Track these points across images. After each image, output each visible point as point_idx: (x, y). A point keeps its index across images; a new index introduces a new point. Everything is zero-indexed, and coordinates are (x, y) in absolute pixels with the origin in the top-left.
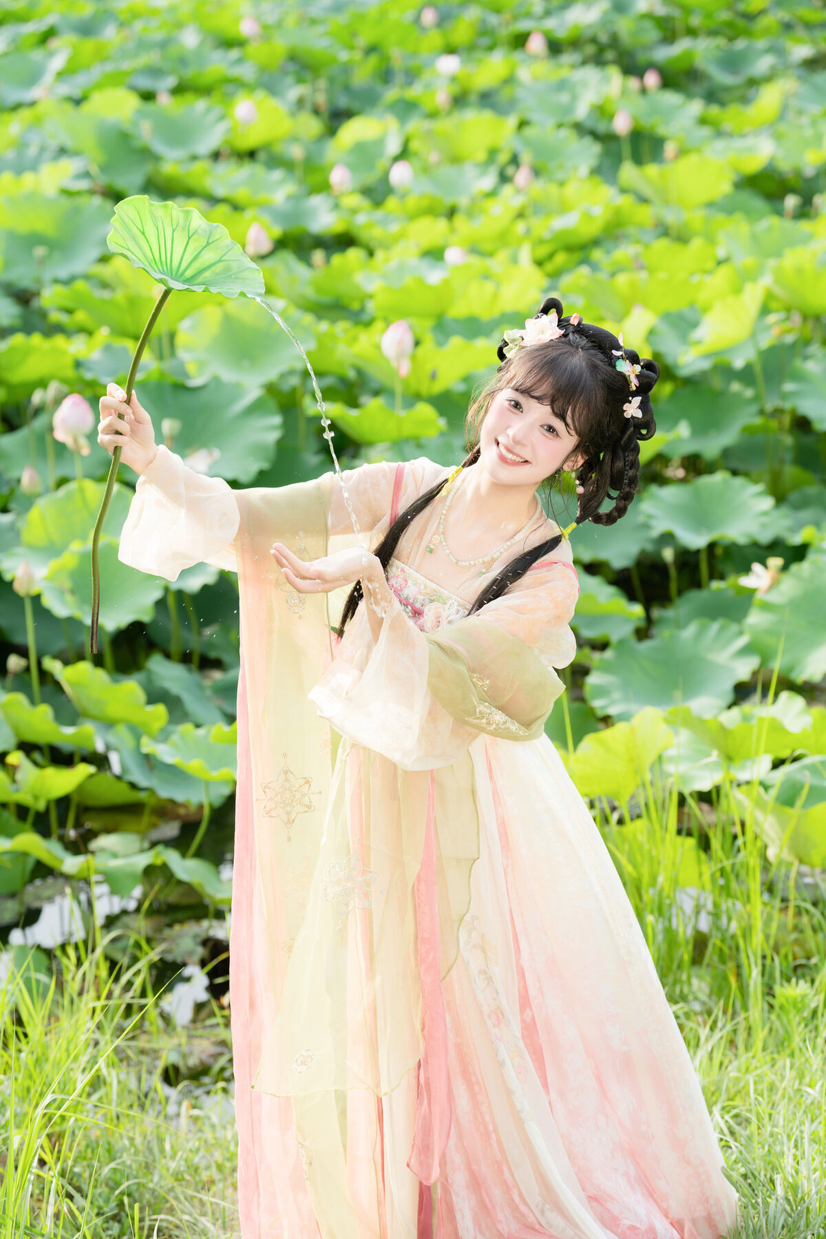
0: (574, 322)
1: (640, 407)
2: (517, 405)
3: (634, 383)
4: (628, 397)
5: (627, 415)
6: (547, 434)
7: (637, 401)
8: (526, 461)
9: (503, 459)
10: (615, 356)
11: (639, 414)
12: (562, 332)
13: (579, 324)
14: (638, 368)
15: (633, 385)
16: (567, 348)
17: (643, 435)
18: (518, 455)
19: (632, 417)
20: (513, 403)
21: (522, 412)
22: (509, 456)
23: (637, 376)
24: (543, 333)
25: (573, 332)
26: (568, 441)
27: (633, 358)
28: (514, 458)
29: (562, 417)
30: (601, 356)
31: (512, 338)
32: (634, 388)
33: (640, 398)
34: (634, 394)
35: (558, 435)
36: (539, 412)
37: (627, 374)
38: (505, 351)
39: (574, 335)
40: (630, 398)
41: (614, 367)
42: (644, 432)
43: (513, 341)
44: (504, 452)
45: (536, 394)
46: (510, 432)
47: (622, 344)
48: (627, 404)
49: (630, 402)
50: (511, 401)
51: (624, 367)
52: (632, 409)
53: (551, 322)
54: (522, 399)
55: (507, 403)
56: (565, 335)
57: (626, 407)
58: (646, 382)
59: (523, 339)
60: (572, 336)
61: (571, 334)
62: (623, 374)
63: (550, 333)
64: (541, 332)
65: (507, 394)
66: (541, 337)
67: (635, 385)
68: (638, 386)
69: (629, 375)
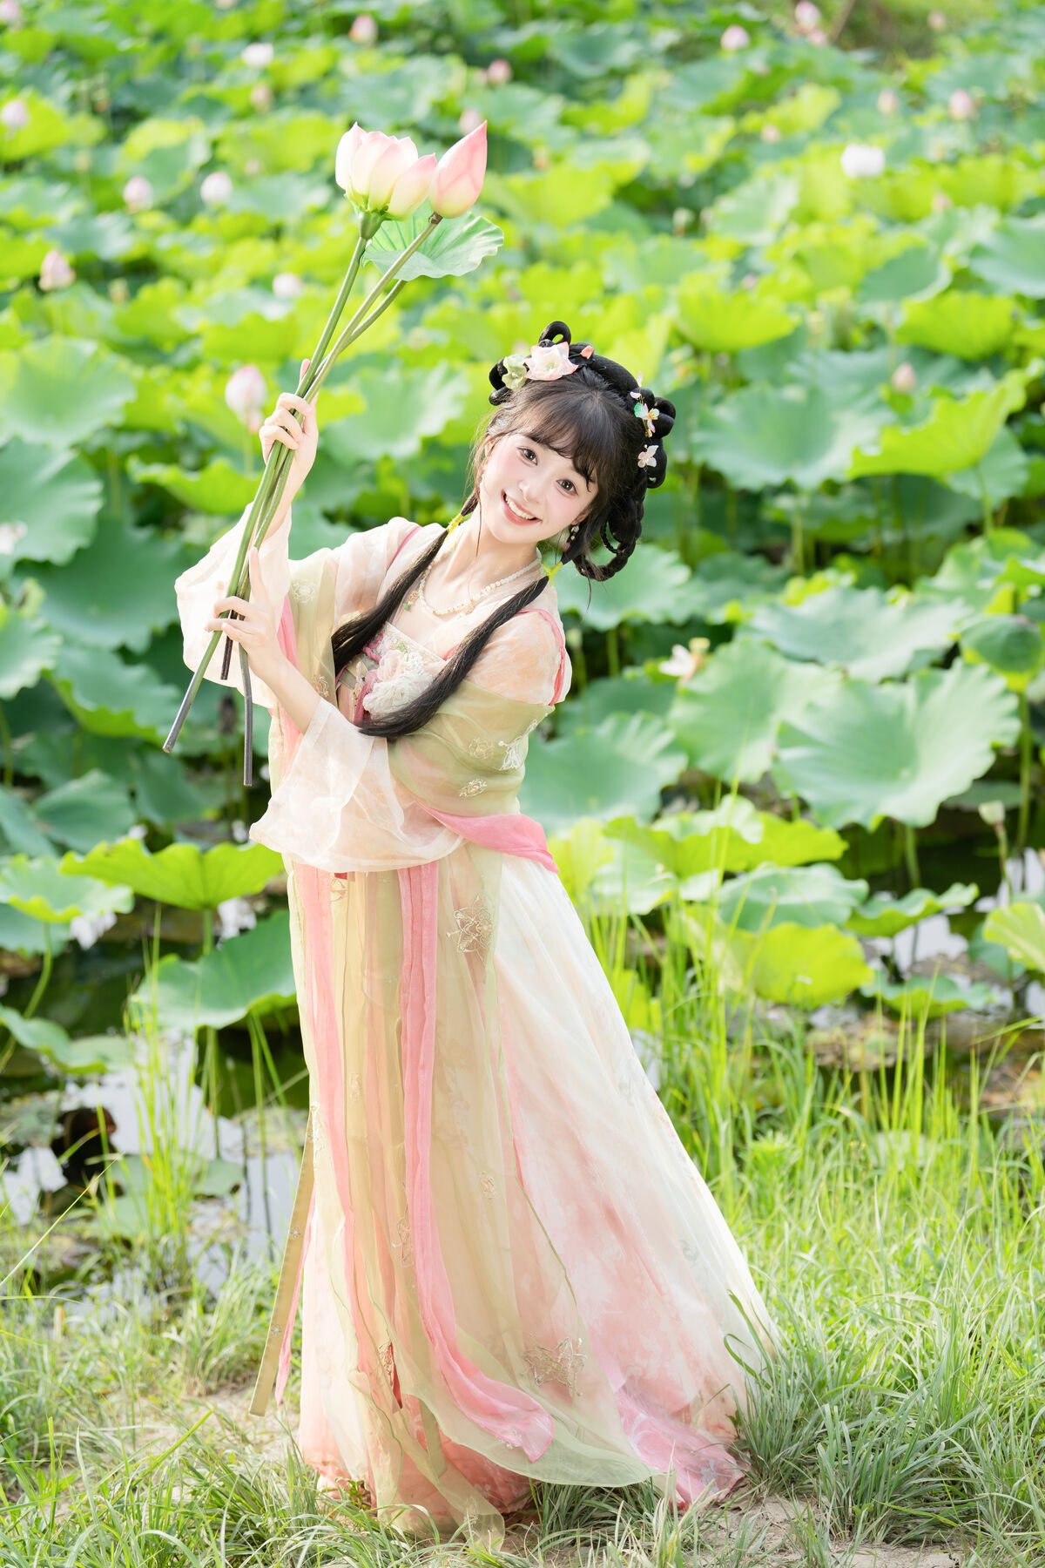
0: (587, 354)
2: (530, 455)
3: (651, 429)
4: (644, 445)
5: (641, 464)
6: (562, 490)
7: (653, 449)
8: (535, 519)
9: (510, 515)
10: (633, 399)
11: (654, 463)
12: (576, 367)
13: (592, 357)
14: (655, 413)
15: (650, 432)
17: (654, 484)
18: (529, 513)
19: (646, 466)
20: (525, 452)
21: (537, 464)
22: (520, 513)
23: (654, 422)
24: (553, 368)
25: (587, 368)
26: (585, 494)
27: (649, 400)
28: (522, 514)
29: (583, 471)
30: (620, 400)
31: (514, 365)
32: (650, 435)
33: (657, 447)
34: (651, 442)
35: (575, 490)
36: (558, 465)
37: (645, 419)
38: (505, 379)
40: (646, 446)
41: (633, 412)
42: (656, 481)
43: (517, 369)
44: (512, 508)
45: (557, 444)
47: (640, 385)
48: (642, 453)
49: (645, 450)
50: (523, 450)
51: (642, 412)
52: (647, 458)
53: (560, 352)
54: (536, 447)
55: (518, 452)
56: (578, 370)
57: (642, 456)
58: (663, 428)
59: (528, 370)
60: (587, 372)
61: (584, 369)
62: (640, 420)
63: (561, 366)
64: (551, 365)
65: (517, 440)
66: (551, 371)
67: (652, 432)
68: (654, 432)
69: (647, 421)
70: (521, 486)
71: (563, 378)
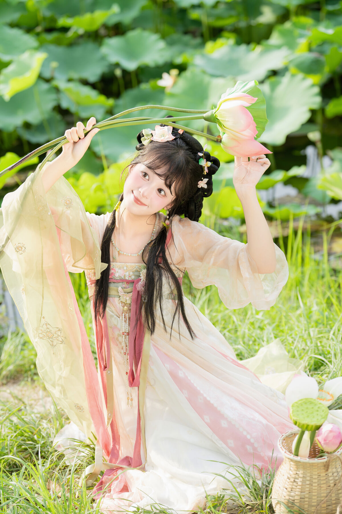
0: (181, 132)
1: (206, 184)
2: (146, 175)
3: (206, 171)
5: (200, 186)
7: (206, 180)
10: (200, 156)
11: (205, 186)
12: (174, 137)
13: (183, 133)
14: (209, 164)
15: (205, 172)
17: (205, 195)
19: (202, 188)
21: (148, 180)
24: (163, 136)
25: (180, 138)
26: (170, 197)
27: (208, 157)
29: (169, 187)
30: (192, 155)
31: (147, 134)
32: (205, 174)
33: (208, 179)
34: (205, 177)
35: (165, 194)
38: (142, 139)
39: (180, 140)
40: (203, 178)
41: (198, 162)
42: (206, 193)
43: (147, 135)
46: (141, 190)
47: (204, 150)
48: (201, 181)
49: (202, 180)
50: (143, 172)
51: (203, 162)
52: (203, 184)
53: (168, 130)
56: (175, 139)
57: (200, 182)
58: (212, 171)
59: (152, 136)
60: (179, 141)
61: (178, 139)
62: (201, 166)
63: (167, 137)
64: (163, 135)
65: (141, 167)
66: (163, 138)
67: (206, 172)
68: (207, 172)
69: (204, 167)
70: (140, 190)
71: (168, 142)
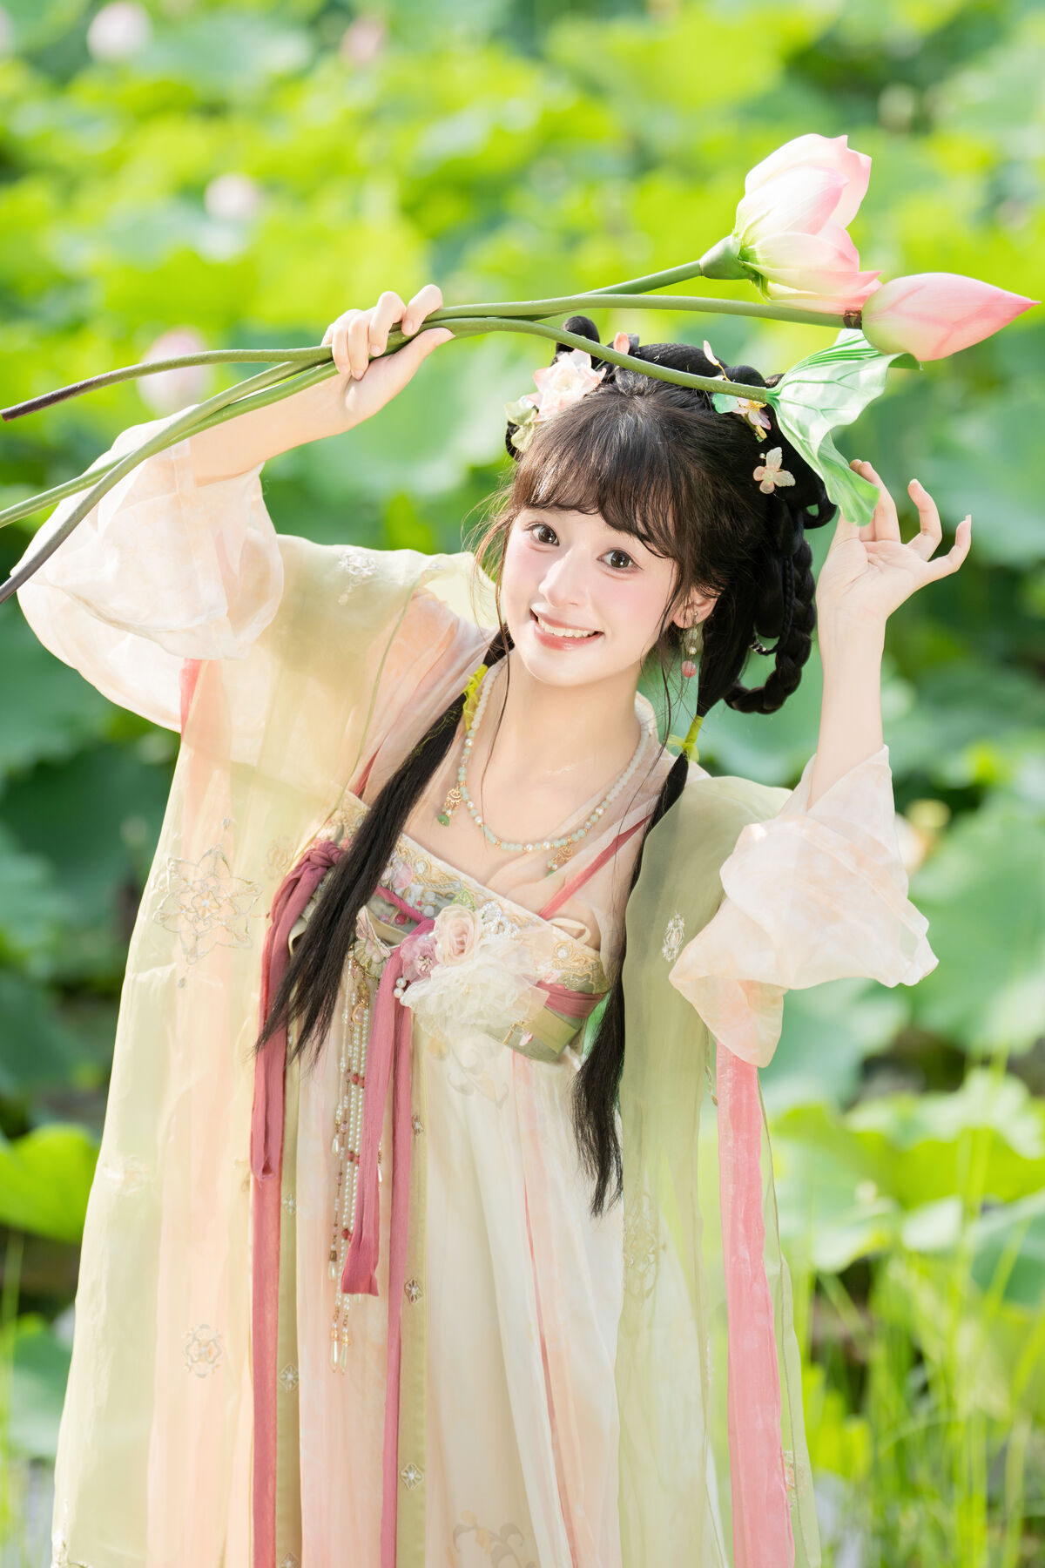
0: (623, 347)
1: (785, 468)
2: (547, 534)
3: (761, 425)
4: (758, 455)
5: (767, 487)
6: (616, 570)
7: (774, 457)
8: (596, 633)
9: (551, 642)
11: (788, 479)
12: (601, 376)
15: (759, 430)
16: (615, 402)
17: (813, 517)
18: (575, 628)
19: (778, 490)
20: (537, 532)
21: (559, 544)
22: (560, 632)
28: (569, 633)
31: (521, 414)
32: (764, 436)
33: (779, 449)
34: (767, 447)
35: (636, 565)
36: (587, 532)
37: (742, 412)
38: (514, 440)
39: (625, 376)
40: (762, 456)
41: (713, 408)
42: (814, 510)
44: (548, 629)
46: (546, 586)
47: (716, 363)
48: (759, 469)
49: (763, 463)
50: (534, 528)
51: (732, 402)
52: (771, 474)
53: (579, 364)
54: (551, 519)
55: (531, 538)
57: (758, 474)
59: (538, 412)
61: (618, 374)
62: (733, 417)
67: (764, 429)
68: (769, 428)
69: (747, 415)
